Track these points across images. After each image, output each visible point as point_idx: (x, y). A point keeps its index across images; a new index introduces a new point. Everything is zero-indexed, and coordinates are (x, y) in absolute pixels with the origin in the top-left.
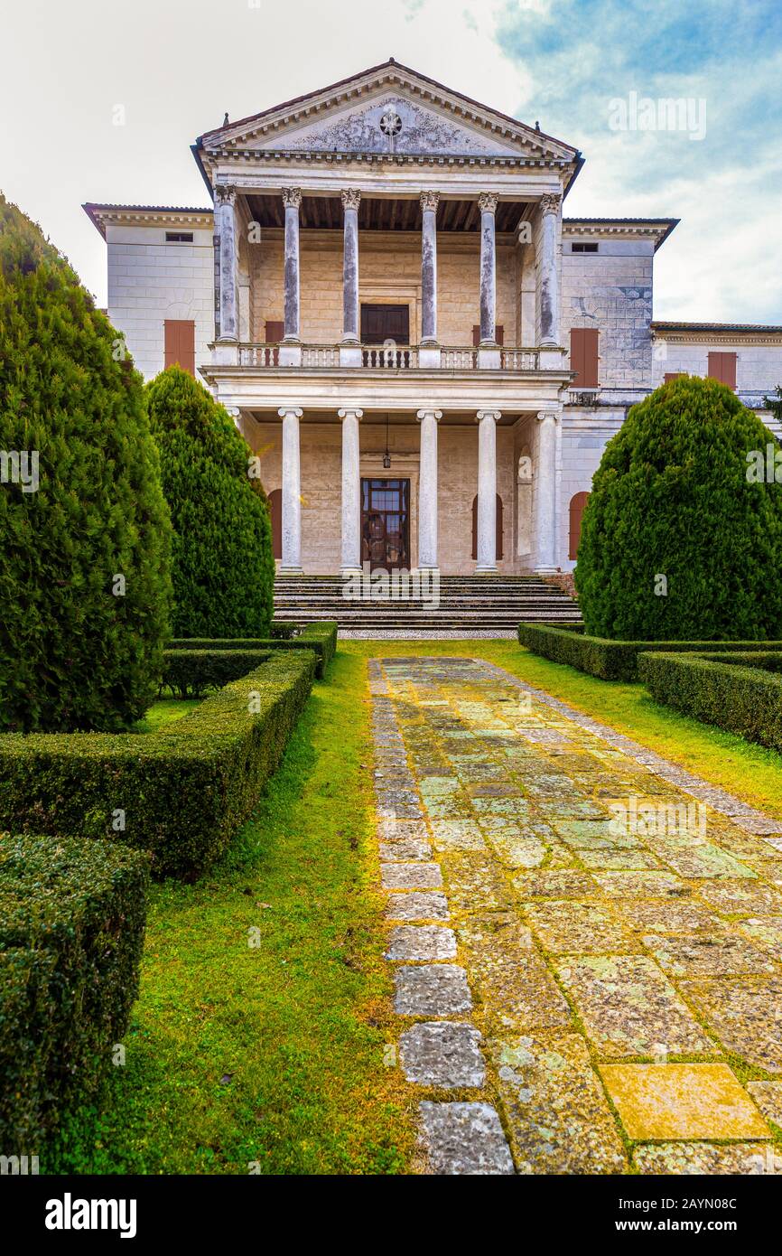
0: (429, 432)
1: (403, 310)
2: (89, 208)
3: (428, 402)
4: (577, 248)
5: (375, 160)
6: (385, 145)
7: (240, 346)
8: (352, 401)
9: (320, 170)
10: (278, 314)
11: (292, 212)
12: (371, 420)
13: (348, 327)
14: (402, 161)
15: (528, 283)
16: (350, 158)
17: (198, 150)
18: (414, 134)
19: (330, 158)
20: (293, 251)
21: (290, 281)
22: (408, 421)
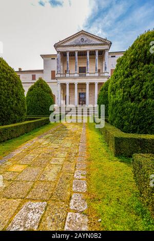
0: (88, 86)
1: (85, 67)
2: (41, 55)
3: (87, 81)
4: (112, 57)
5: (80, 45)
6: (82, 43)
7: (60, 74)
8: (76, 82)
9: (72, 48)
10: (66, 69)
11: (68, 54)
12: (79, 84)
13: (76, 70)
14: (84, 45)
15: (104, 63)
16: (76, 46)
17: (54, 46)
18: (86, 41)
19: (73, 46)
20: (68, 60)
21: (68, 64)
22: (84, 84)
